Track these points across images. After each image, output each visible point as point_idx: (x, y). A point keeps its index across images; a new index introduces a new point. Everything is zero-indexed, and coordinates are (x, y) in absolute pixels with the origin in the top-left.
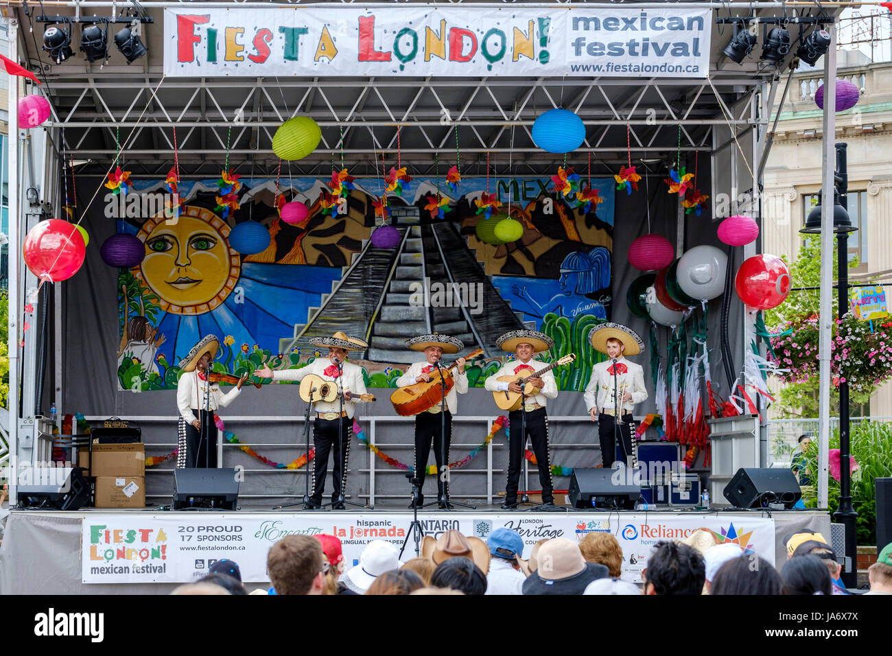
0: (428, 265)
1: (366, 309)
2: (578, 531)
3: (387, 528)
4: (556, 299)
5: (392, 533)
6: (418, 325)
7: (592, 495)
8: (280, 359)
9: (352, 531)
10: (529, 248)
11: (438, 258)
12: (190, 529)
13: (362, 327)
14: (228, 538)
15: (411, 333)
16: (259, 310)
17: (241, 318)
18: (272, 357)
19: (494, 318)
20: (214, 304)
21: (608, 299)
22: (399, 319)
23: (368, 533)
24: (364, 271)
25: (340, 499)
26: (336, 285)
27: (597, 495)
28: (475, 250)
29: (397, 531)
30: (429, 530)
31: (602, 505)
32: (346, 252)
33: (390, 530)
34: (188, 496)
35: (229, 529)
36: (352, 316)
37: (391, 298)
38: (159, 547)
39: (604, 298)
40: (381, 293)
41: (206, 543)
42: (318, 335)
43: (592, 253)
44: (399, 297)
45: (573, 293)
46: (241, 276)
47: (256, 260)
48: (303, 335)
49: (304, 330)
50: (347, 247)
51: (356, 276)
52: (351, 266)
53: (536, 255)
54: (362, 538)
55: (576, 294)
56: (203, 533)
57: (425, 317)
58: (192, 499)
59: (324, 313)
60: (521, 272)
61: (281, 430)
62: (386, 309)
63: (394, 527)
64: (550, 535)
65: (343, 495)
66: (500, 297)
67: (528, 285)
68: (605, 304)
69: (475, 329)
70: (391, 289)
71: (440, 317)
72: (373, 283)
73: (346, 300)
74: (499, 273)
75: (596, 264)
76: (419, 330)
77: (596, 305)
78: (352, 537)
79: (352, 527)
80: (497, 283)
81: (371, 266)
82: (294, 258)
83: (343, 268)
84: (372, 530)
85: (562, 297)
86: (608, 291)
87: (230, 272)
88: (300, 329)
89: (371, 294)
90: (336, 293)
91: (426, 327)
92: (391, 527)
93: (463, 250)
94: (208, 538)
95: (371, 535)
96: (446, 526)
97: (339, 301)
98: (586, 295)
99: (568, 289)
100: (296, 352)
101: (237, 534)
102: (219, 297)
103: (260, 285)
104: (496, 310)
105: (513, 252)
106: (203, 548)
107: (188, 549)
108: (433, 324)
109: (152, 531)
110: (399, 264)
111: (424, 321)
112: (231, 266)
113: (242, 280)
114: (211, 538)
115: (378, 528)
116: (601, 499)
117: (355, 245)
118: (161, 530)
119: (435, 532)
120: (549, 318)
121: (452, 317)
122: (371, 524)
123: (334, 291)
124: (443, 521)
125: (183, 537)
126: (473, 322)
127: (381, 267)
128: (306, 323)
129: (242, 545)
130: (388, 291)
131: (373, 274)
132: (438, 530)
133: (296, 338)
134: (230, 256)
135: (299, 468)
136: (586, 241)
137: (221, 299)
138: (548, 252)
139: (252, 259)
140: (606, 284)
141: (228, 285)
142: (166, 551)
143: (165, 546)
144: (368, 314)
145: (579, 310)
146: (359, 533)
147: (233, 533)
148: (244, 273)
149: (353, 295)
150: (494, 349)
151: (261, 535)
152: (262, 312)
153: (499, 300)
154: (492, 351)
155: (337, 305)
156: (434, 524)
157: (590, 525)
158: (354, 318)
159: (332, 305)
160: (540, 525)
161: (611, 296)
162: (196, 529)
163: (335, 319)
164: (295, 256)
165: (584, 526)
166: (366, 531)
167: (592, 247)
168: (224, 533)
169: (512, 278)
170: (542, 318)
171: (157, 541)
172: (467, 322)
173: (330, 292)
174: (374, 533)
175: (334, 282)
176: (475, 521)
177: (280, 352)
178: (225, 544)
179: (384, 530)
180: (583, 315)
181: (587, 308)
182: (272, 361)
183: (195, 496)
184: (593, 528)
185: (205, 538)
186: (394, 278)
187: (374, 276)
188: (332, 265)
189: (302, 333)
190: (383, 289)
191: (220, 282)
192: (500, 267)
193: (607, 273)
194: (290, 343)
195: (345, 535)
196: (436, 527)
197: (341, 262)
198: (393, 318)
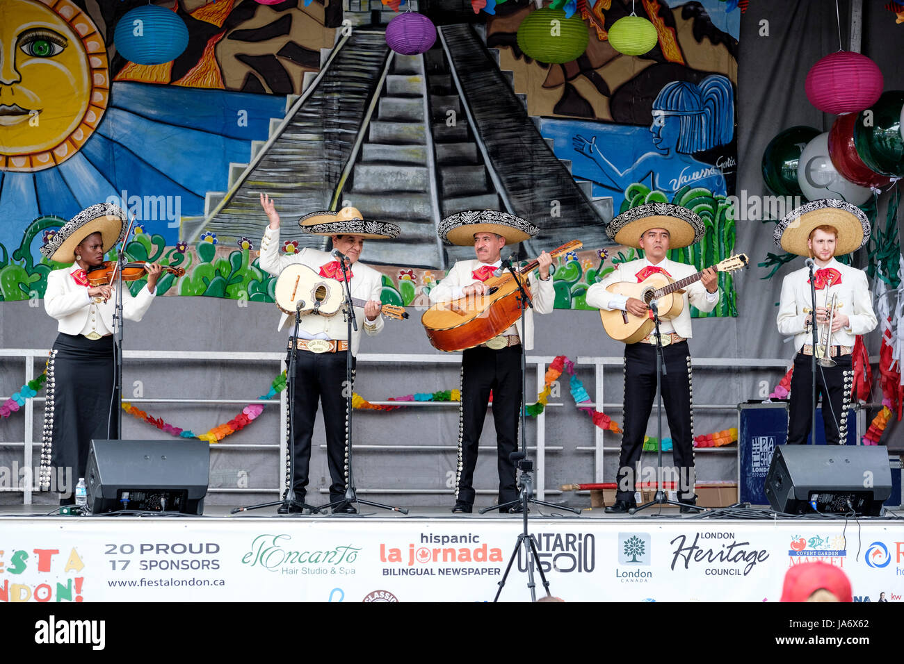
0: (433, 97)
1: (329, 169)
2: (792, 553)
3: (472, 547)
4: (647, 160)
5: (480, 555)
6: (416, 198)
7: (812, 491)
8: (181, 252)
9: (412, 551)
10: (601, 72)
11: (449, 85)
12: (127, 549)
13: (322, 199)
14: (195, 565)
15: (404, 214)
16: (143, 166)
17: (113, 180)
18: (167, 249)
19: (543, 190)
20: (62, 152)
21: (729, 163)
22: (384, 188)
23: (440, 556)
24: (325, 103)
25: (348, 496)
26: (276, 126)
27: (821, 492)
28: (511, 73)
29: (489, 553)
30: (544, 551)
31: (828, 508)
32: (293, 69)
33: (477, 551)
34: (120, 491)
35: (196, 548)
36: (304, 180)
37: (371, 151)
38: (70, 581)
39: (724, 160)
40: (354, 142)
41: (155, 574)
42: (246, 211)
43: (704, 85)
44: (384, 151)
45: (673, 150)
46: (111, 105)
47: (137, 78)
48: (220, 212)
49: (223, 203)
50: (296, 61)
51: (313, 112)
52: (301, 94)
53: (613, 84)
54: (430, 565)
55: (678, 152)
56: (150, 555)
57: (428, 185)
58: (126, 495)
59: (256, 173)
60: (587, 113)
61: (184, 375)
62: (362, 170)
63: (485, 546)
64: (746, 559)
65: (354, 489)
66: (553, 155)
67: (597, 135)
68: (725, 170)
69: (513, 207)
70: (371, 137)
71: (454, 186)
72: (340, 126)
73: (293, 154)
74: (551, 114)
75: (711, 103)
76: (419, 208)
77: (710, 172)
78: (411, 563)
79: (412, 545)
80: (548, 131)
81: (336, 96)
82: (203, 76)
83: (289, 97)
84: (446, 551)
85: (655, 158)
86: (730, 150)
87: (91, 96)
88: (215, 201)
89: (337, 143)
90: (276, 141)
91: (429, 203)
92: (480, 546)
93: (492, 73)
94: (159, 564)
95: (445, 559)
96: (572, 543)
97: (283, 154)
98: (694, 155)
99: (665, 144)
100: (209, 240)
101: (211, 557)
102: (73, 142)
103: (144, 124)
104: (546, 176)
105: (574, 78)
106: (149, 583)
107: (123, 584)
108: (441, 197)
109: (57, 552)
110: (384, 93)
111: (425, 192)
112: (93, 88)
113: (113, 113)
114: (164, 565)
115: (457, 547)
116: (827, 498)
117: (308, 58)
118: (74, 551)
119: (554, 554)
120: (634, 192)
121: (473, 187)
122: (444, 539)
123: (272, 137)
124: (568, 535)
125: (114, 562)
126: (508, 195)
127: (353, 99)
128: (225, 190)
129: (219, 578)
130: (366, 139)
131: (340, 110)
132: (558, 550)
133: (208, 217)
134: (92, 70)
135: (219, 441)
136: (694, 64)
137: (75, 146)
138: (631, 81)
139: (130, 76)
140: (727, 139)
141: (88, 120)
142: (83, 588)
143: (82, 579)
144: (331, 179)
145: (683, 180)
146: (424, 555)
147: (203, 556)
148: (116, 101)
149: (304, 145)
150: (543, 242)
151: (253, 558)
152: (148, 170)
153: (552, 159)
154: (541, 246)
155: (277, 161)
156: (552, 540)
157: (812, 542)
158: (307, 185)
159: (268, 160)
160: (730, 542)
161: (736, 157)
162: (138, 549)
163: (274, 185)
164: (205, 73)
165: (802, 544)
166: (436, 551)
167: (704, 74)
168: (188, 556)
169: (572, 123)
170: (622, 191)
171: (67, 571)
172: (499, 196)
173: (265, 138)
174: (449, 555)
175: (272, 120)
176: (621, 535)
177: (181, 240)
178: (189, 574)
179: (467, 551)
180: (689, 188)
181: (697, 176)
182: (167, 256)
183: (132, 490)
184: (818, 548)
185: (152, 564)
186: (375, 117)
187: (342, 114)
188: (268, 91)
189: (219, 207)
190: (357, 135)
191: (76, 114)
192: (553, 103)
193: (727, 118)
194: (197, 224)
195: (399, 559)
196: (556, 545)
197: (284, 86)
198: (374, 186)
